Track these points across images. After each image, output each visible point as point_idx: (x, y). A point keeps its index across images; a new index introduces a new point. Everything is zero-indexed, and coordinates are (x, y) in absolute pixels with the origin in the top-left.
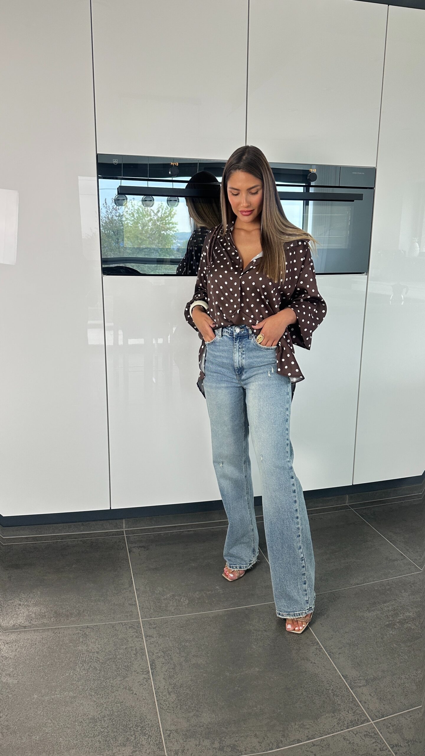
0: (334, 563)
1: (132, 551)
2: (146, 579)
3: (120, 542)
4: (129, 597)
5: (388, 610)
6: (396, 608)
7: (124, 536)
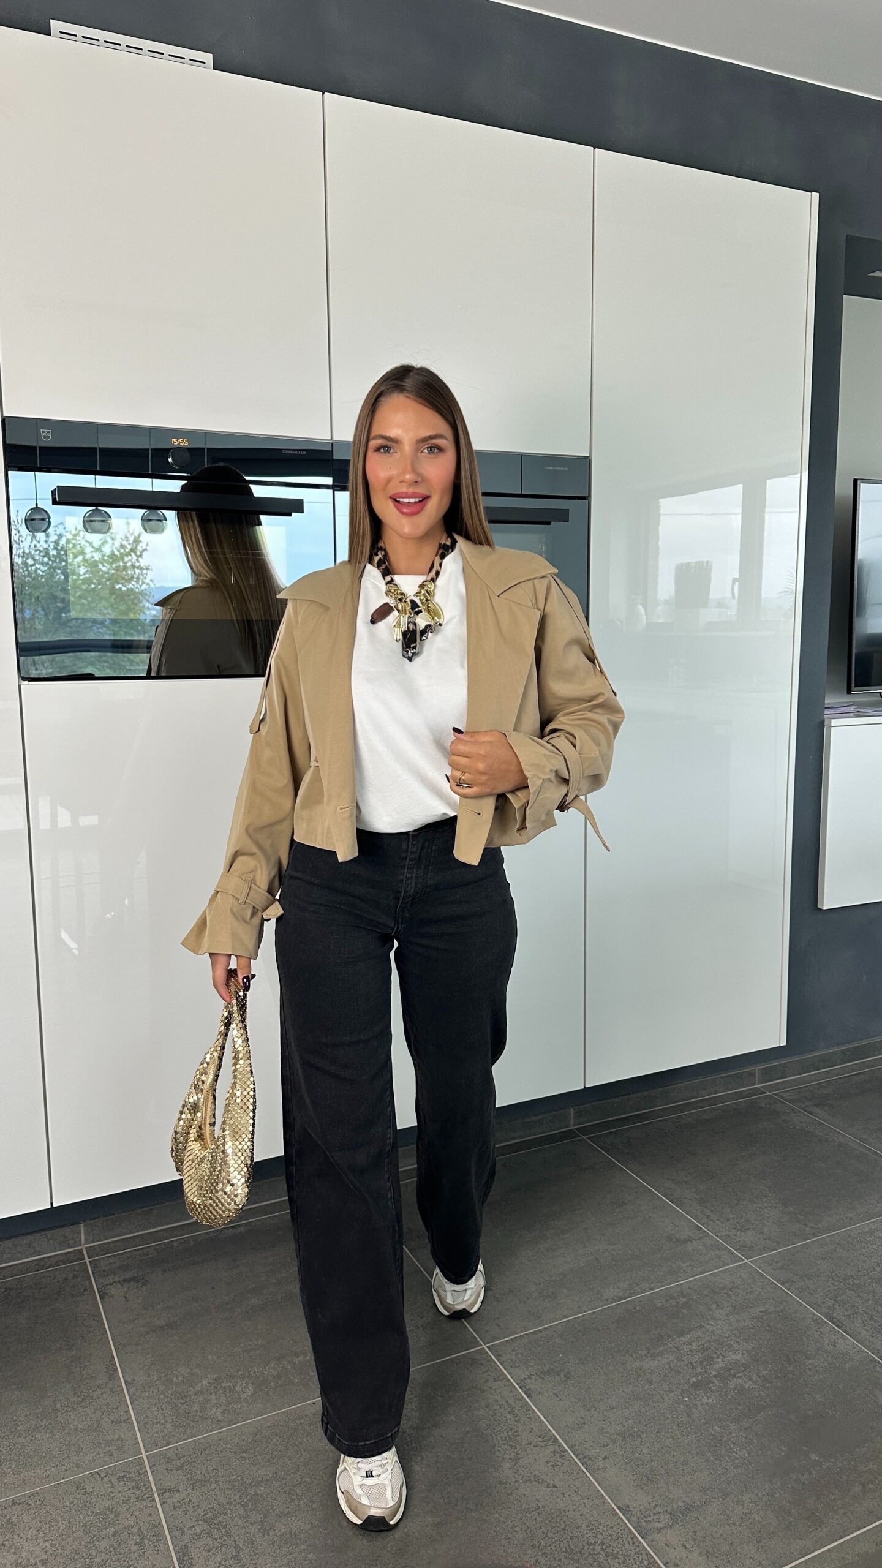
0: (564, 1257)
1: (106, 1293)
2: (148, 1354)
3: (75, 1277)
5: (691, 1351)
6: (705, 1346)
7: (86, 1262)
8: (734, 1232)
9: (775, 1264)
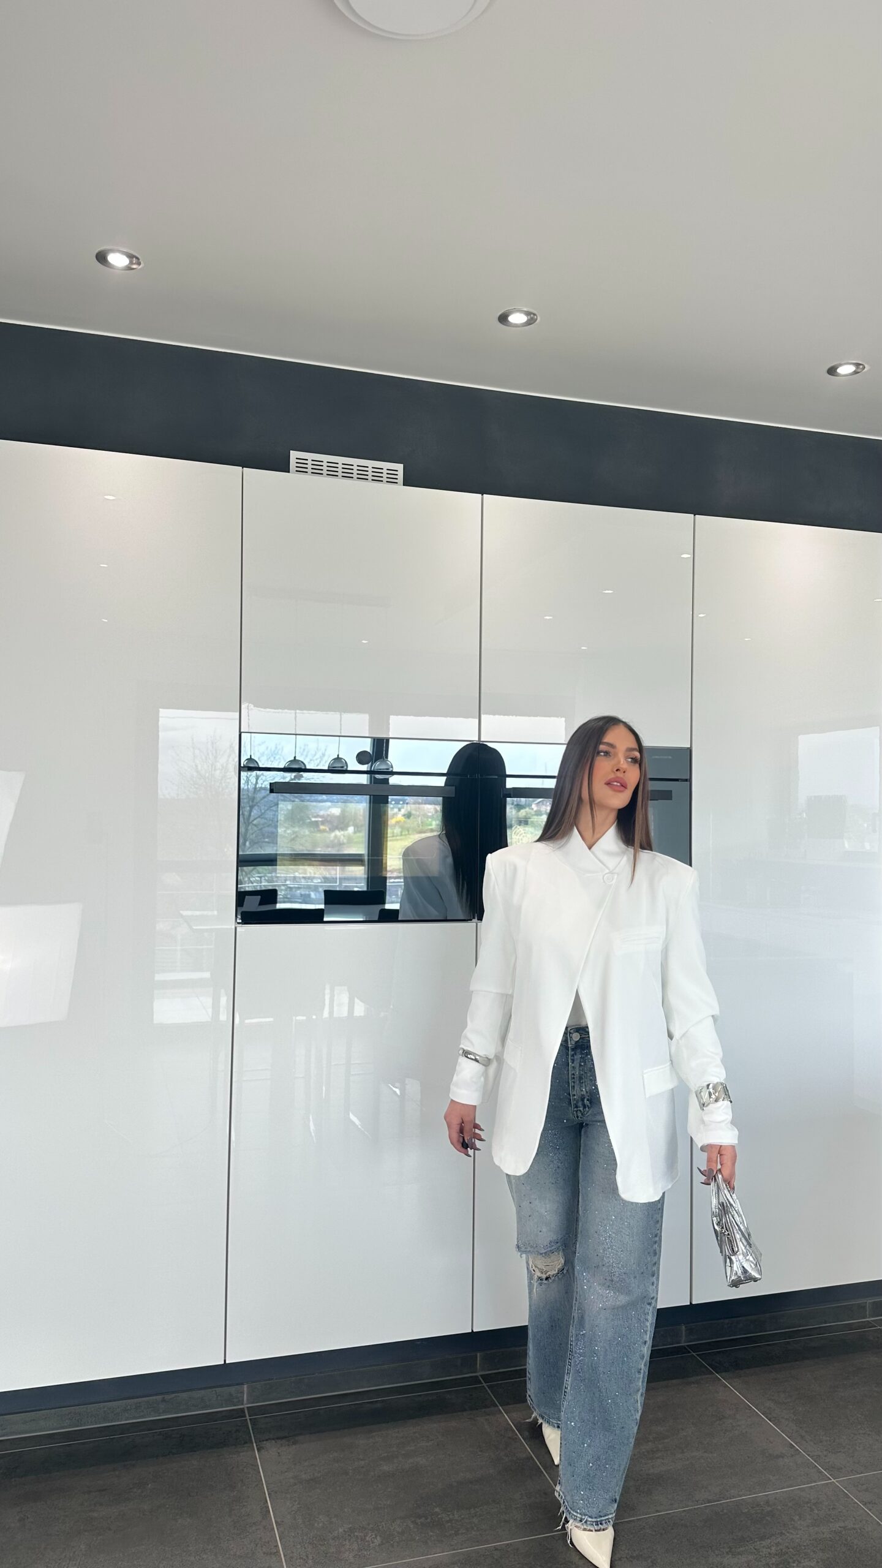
0: (663, 1459)
1: (261, 1447)
2: (295, 1501)
3: (237, 1431)
4: (263, 1540)
5: (769, 1553)
6: (783, 1551)
7: (246, 1419)
8: (825, 1453)
9: (860, 1486)
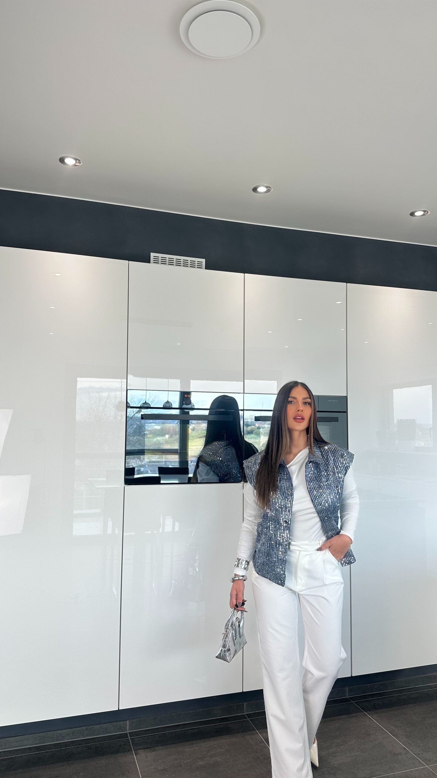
0: (341, 756)
1: (137, 753)
3: (125, 745)
7: (129, 739)
8: (422, 752)
